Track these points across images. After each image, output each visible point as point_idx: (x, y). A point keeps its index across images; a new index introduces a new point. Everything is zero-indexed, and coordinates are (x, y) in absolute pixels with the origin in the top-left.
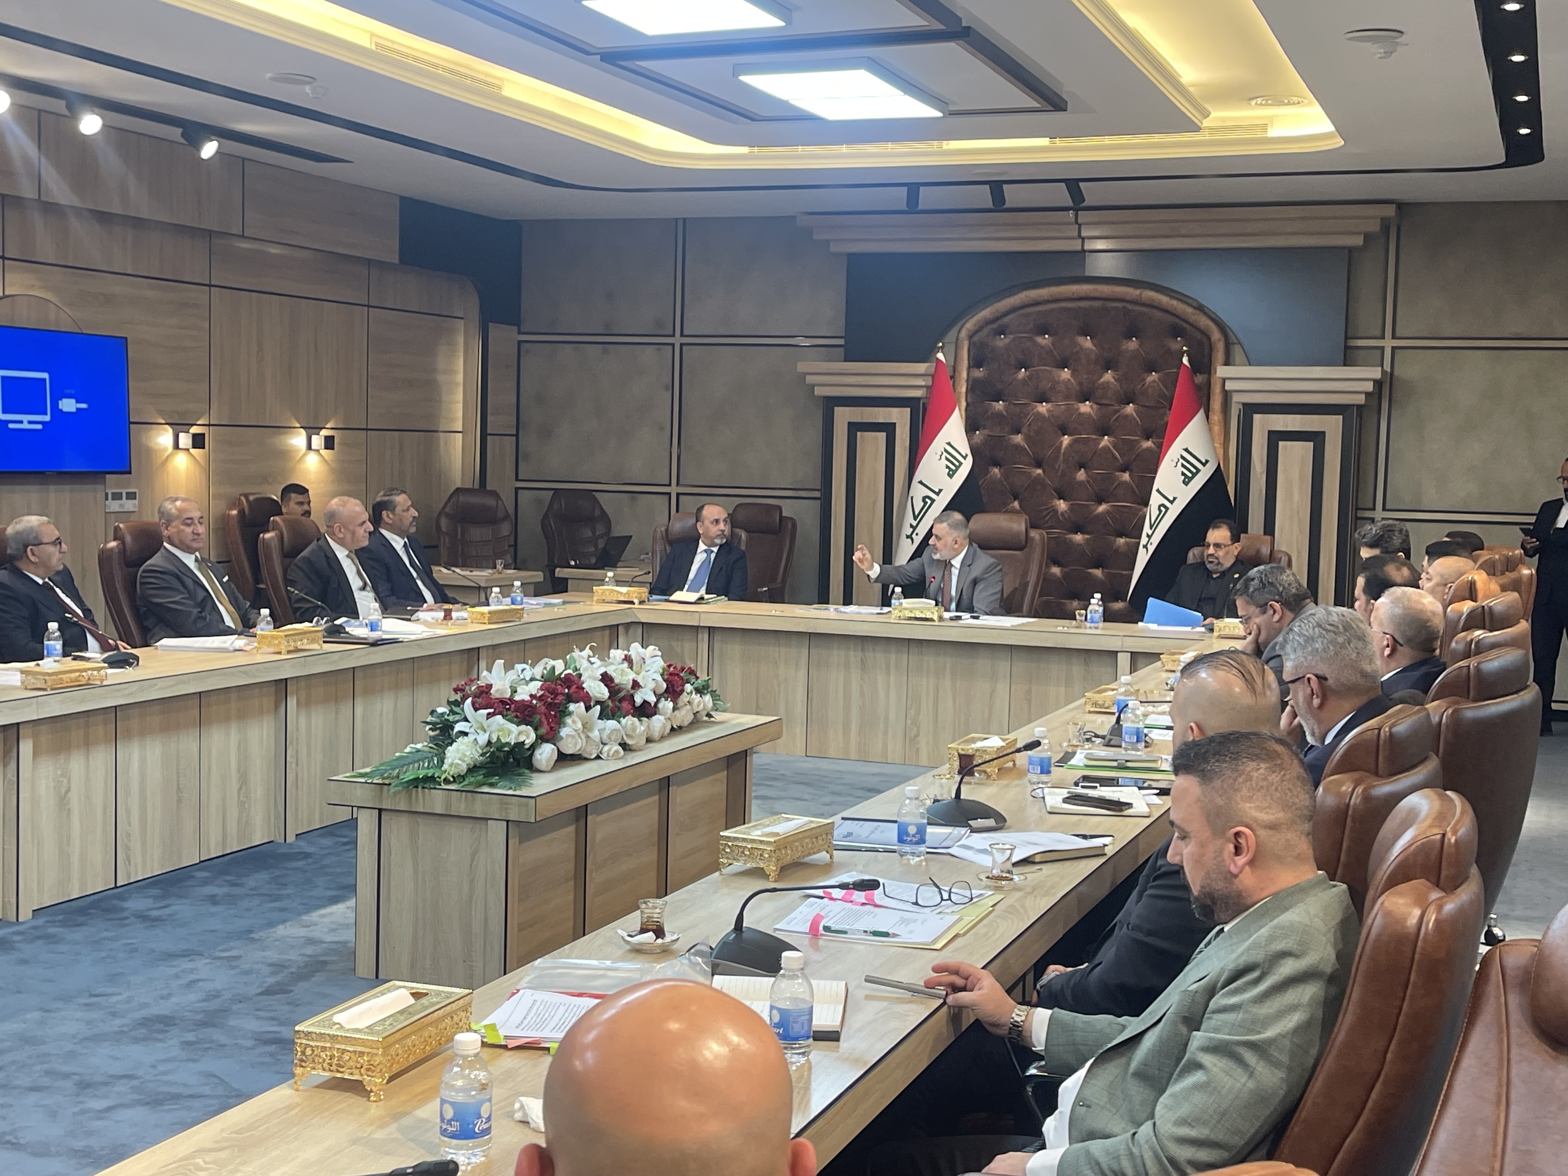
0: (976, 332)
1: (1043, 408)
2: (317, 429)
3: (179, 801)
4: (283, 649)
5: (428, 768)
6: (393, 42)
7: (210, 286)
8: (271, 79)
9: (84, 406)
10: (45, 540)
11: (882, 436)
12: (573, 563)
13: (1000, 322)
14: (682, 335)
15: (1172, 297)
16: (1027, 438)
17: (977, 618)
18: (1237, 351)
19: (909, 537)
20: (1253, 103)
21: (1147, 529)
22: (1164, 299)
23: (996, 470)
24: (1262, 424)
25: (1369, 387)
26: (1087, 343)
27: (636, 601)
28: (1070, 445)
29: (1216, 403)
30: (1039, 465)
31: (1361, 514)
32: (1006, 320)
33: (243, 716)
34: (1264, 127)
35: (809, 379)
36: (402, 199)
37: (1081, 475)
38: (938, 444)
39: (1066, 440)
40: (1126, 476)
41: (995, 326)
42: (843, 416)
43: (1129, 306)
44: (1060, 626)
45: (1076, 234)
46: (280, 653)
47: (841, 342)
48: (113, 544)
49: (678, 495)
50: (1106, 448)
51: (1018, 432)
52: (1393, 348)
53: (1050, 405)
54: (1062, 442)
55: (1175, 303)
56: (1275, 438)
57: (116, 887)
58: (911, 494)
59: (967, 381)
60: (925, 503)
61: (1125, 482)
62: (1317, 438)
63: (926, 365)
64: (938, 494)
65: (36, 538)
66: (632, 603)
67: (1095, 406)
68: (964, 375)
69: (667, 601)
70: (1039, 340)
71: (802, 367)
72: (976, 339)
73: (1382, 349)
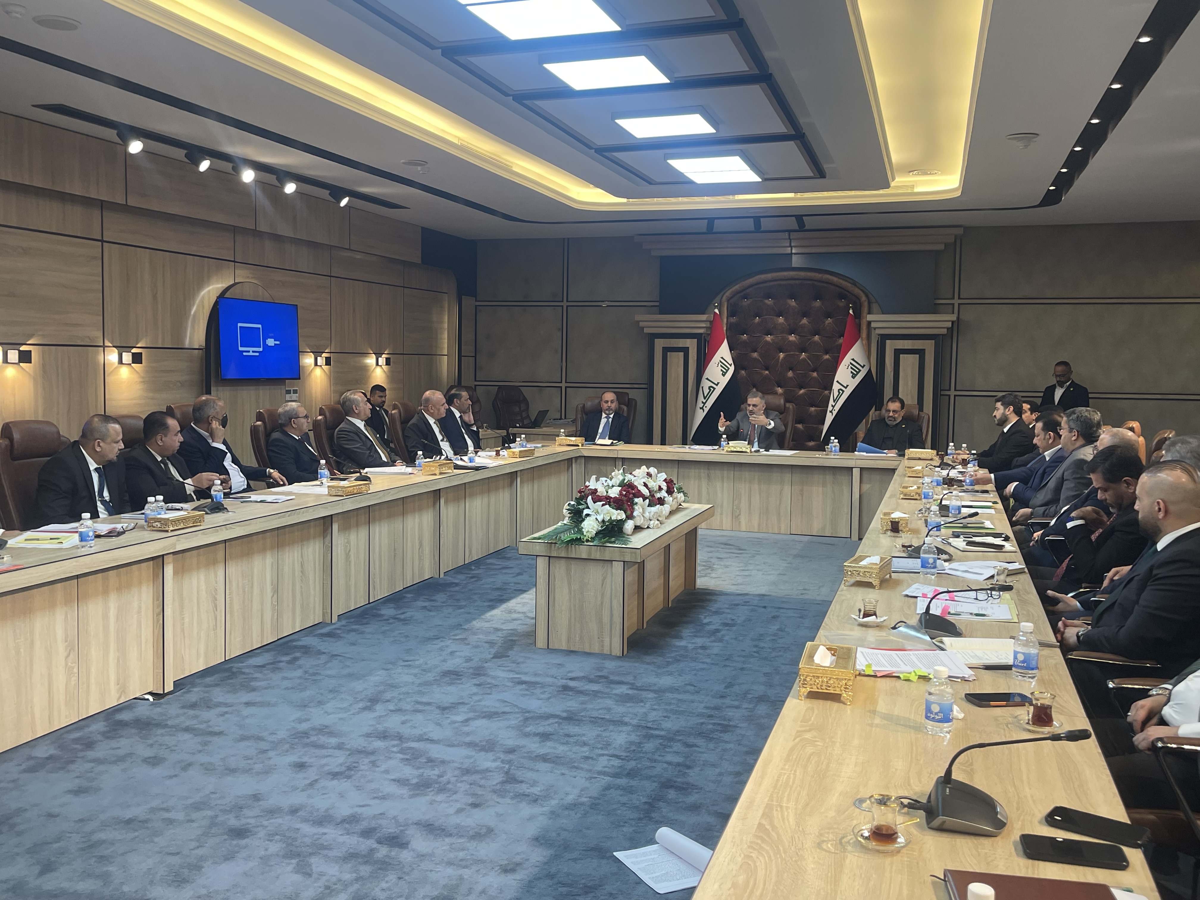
0: (731, 298)
1: (769, 338)
2: (378, 355)
3: (395, 556)
4: (437, 472)
5: (574, 534)
6: (468, 143)
7: (331, 276)
8: (403, 163)
9: (278, 342)
10: (300, 416)
11: (681, 354)
12: (518, 425)
13: (744, 292)
14: (567, 301)
15: (839, 278)
16: (760, 355)
17: (768, 451)
18: (875, 306)
19: (702, 408)
20: (911, 174)
21: (831, 402)
22: (835, 279)
23: (743, 372)
24: (891, 346)
25: (949, 325)
26: (793, 303)
27: (580, 445)
28: (784, 358)
29: (864, 334)
30: (767, 369)
31: (943, 393)
32: (748, 291)
33: (420, 509)
34: (913, 187)
35: (641, 324)
36: (423, 228)
37: (790, 374)
38: (716, 358)
39: (782, 355)
40: (815, 374)
41: (742, 294)
42: (659, 344)
43: (816, 283)
44: (818, 454)
45: (788, 245)
46: (435, 475)
47: (657, 304)
48: (320, 418)
49: (566, 387)
50: (804, 360)
51: (755, 351)
52: (959, 304)
53: (772, 337)
54: (779, 357)
55: (841, 281)
56: (898, 353)
57: (369, 603)
58: (701, 385)
59: (727, 324)
60: (710, 390)
61: (815, 378)
62: (921, 353)
63: (706, 316)
64: (717, 385)
65: (296, 414)
66: (578, 446)
67: (797, 337)
68: (725, 321)
69: (594, 444)
70: (766, 301)
71: (638, 318)
72: (732, 301)
73: (953, 304)
